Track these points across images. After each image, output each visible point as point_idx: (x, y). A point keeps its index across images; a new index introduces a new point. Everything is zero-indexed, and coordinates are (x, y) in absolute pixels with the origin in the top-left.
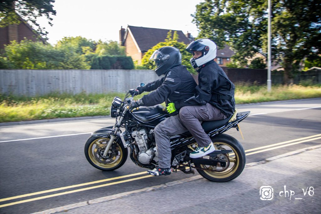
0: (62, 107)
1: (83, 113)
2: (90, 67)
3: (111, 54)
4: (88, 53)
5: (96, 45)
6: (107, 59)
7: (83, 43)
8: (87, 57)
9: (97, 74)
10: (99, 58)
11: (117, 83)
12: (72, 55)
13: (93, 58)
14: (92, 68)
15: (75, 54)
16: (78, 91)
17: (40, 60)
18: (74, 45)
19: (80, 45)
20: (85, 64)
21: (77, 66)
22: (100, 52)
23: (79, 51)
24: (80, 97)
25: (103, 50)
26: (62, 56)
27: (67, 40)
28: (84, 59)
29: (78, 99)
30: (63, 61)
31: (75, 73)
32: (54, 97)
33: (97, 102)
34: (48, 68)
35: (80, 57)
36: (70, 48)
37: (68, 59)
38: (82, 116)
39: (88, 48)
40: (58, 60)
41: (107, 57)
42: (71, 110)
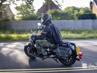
0: (67, 35)
1: (75, 37)
2: (78, 18)
3: (86, 13)
4: (76, 13)
5: (80, 9)
6: (85, 15)
7: (75, 9)
8: (76, 14)
9: (81, 21)
10: (81, 15)
11: (89, 25)
12: (71, 14)
13: (79, 15)
14: (78, 19)
15: (72, 13)
16: (73, 29)
17: (58, 16)
18: (71, 10)
19: (73, 10)
20: (75, 17)
21: (72, 18)
22: (82, 12)
23: (73, 12)
24: (73, 31)
25: (83, 12)
26: (67, 14)
27: (68, 8)
28: (76, 15)
29: (73, 32)
30: (67, 16)
31: (72, 21)
32: (64, 31)
33: (81, 33)
34: (61, 19)
35: (74, 14)
36: (69, 11)
37: (69, 15)
38: (75, 39)
39: (76, 11)
40: (65, 16)
41: (85, 14)
42: (70, 36)
